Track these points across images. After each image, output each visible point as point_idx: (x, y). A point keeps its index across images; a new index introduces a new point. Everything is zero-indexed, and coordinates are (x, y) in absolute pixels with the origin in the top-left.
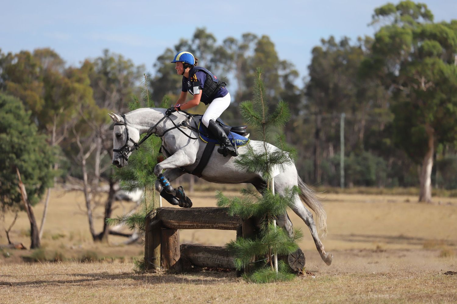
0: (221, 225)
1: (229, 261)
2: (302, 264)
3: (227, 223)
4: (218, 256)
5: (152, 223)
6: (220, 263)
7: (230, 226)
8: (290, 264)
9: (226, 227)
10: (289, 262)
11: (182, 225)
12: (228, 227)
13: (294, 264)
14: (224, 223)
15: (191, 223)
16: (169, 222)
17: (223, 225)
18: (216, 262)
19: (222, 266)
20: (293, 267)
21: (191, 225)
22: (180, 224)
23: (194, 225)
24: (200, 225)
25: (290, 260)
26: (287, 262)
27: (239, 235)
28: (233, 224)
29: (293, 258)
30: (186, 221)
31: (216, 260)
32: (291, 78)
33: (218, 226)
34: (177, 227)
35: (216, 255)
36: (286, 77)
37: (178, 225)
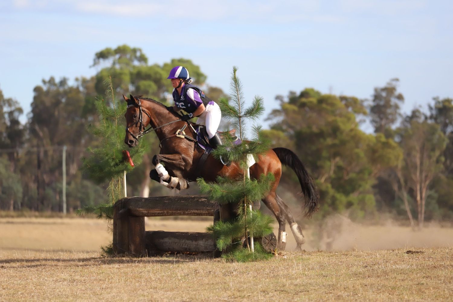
0: (193, 211)
1: (198, 245)
2: (274, 245)
3: (200, 209)
4: (186, 240)
5: (121, 211)
6: (188, 247)
7: (204, 212)
8: (263, 245)
9: (199, 213)
10: (263, 243)
11: (151, 213)
12: (201, 213)
13: (267, 245)
14: (197, 210)
15: (161, 211)
16: (138, 210)
17: (196, 211)
18: (184, 246)
19: (189, 249)
20: (267, 248)
21: (161, 212)
22: (150, 212)
23: (164, 212)
24: (170, 212)
25: (264, 242)
26: (261, 245)
27: (216, 219)
28: (208, 210)
29: (267, 240)
30: (156, 209)
31: (184, 245)
32: (16, 114)
33: (190, 213)
34: (145, 214)
35: (184, 240)
36: (11, 113)
37: (147, 213)
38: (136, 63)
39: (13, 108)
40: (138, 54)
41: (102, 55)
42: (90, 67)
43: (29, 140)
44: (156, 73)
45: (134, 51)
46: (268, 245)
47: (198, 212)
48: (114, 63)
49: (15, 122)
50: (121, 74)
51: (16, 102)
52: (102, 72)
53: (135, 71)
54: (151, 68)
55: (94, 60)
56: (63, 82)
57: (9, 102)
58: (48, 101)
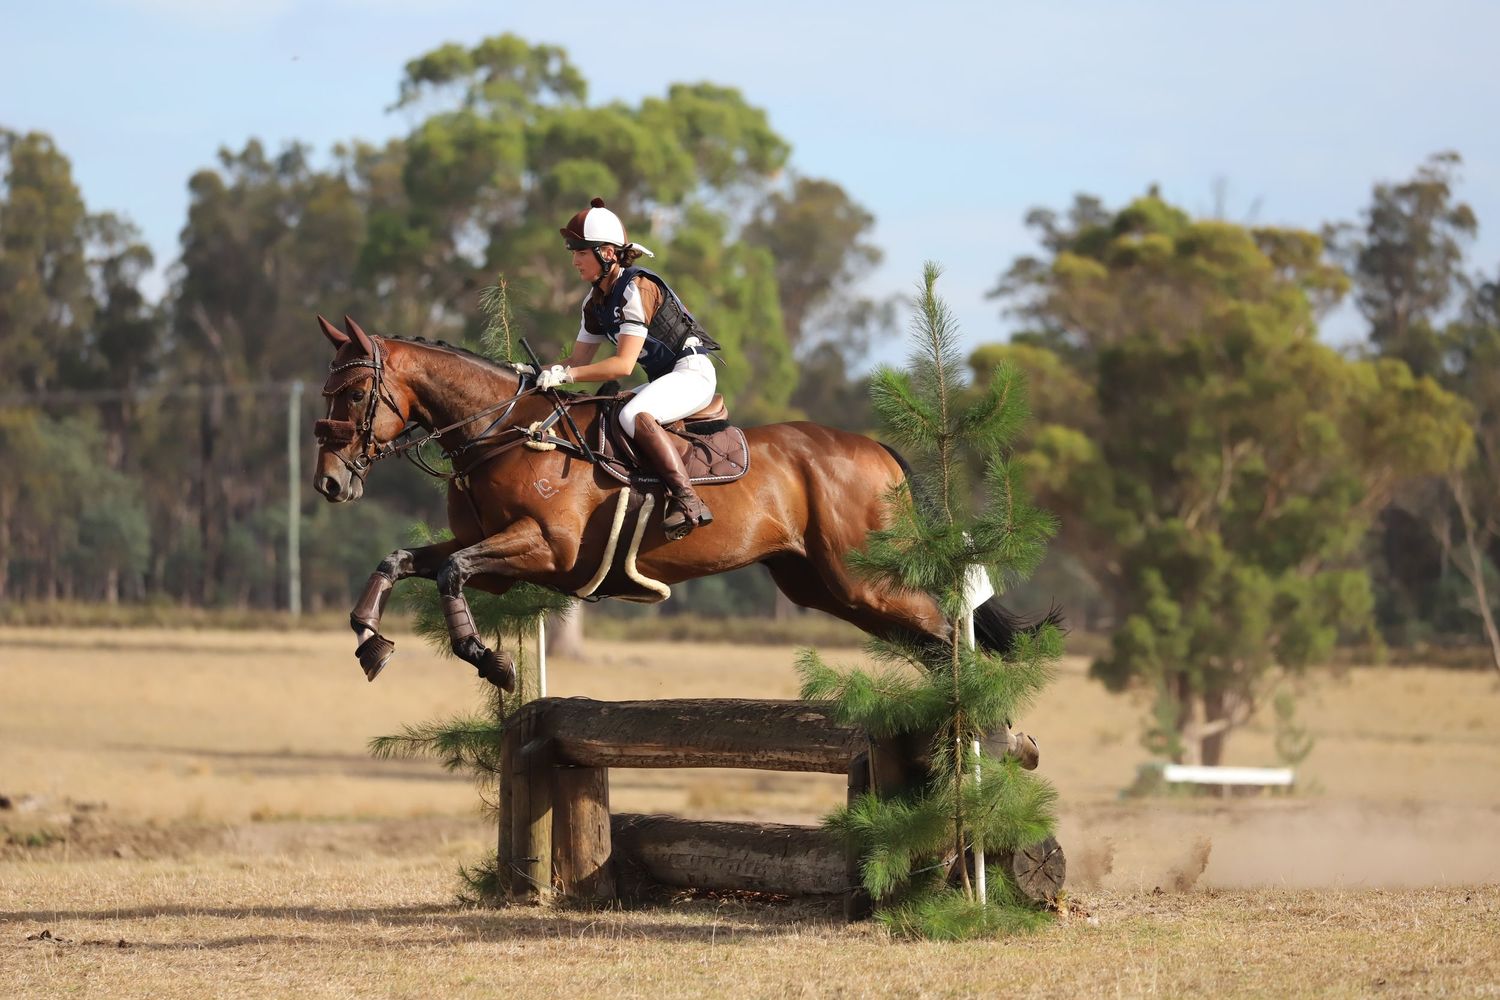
0: (776, 756)
1: (790, 869)
2: (1055, 879)
3: (801, 751)
4: (751, 853)
5: (526, 747)
6: (757, 876)
7: (814, 760)
8: (1018, 879)
9: (796, 762)
10: (1017, 873)
11: (630, 756)
12: (804, 763)
13: (1031, 879)
14: (791, 750)
15: (666, 750)
16: (586, 744)
17: (787, 756)
18: (742, 873)
19: (762, 883)
20: (1030, 889)
21: (664, 754)
22: (626, 752)
23: (676, 756)
24: (698, 754)
25: (1021, 866)
26: (1010, 875)
27: (857, 788)
28: (827, 752)
29: (1030, 862)
30: (647, 742)
31: (743, 867)
32: (129, 269)
33: (765, 759)
34: (611, 760)
35: (743, 851)
36: (111, 266)
37: (615, 756)
38: (547, 98)
39: (118, 248)
40: (554, 67)
41: (428, 71)
42: (389, 110)
43: (173, 359)
44: (615, 134)
45: (541, 55)
46: (1034, 878)
47: (793, 759)
48: (470, 100)
49: (125, 296)
50: (493, 136)
51: (130, 228)
52: (426, 128)
53: (541, 127)
54: (598, 116)
55: (403, 86)
56: (292, 159)
57: (107, 226)
58: (239, 226)
